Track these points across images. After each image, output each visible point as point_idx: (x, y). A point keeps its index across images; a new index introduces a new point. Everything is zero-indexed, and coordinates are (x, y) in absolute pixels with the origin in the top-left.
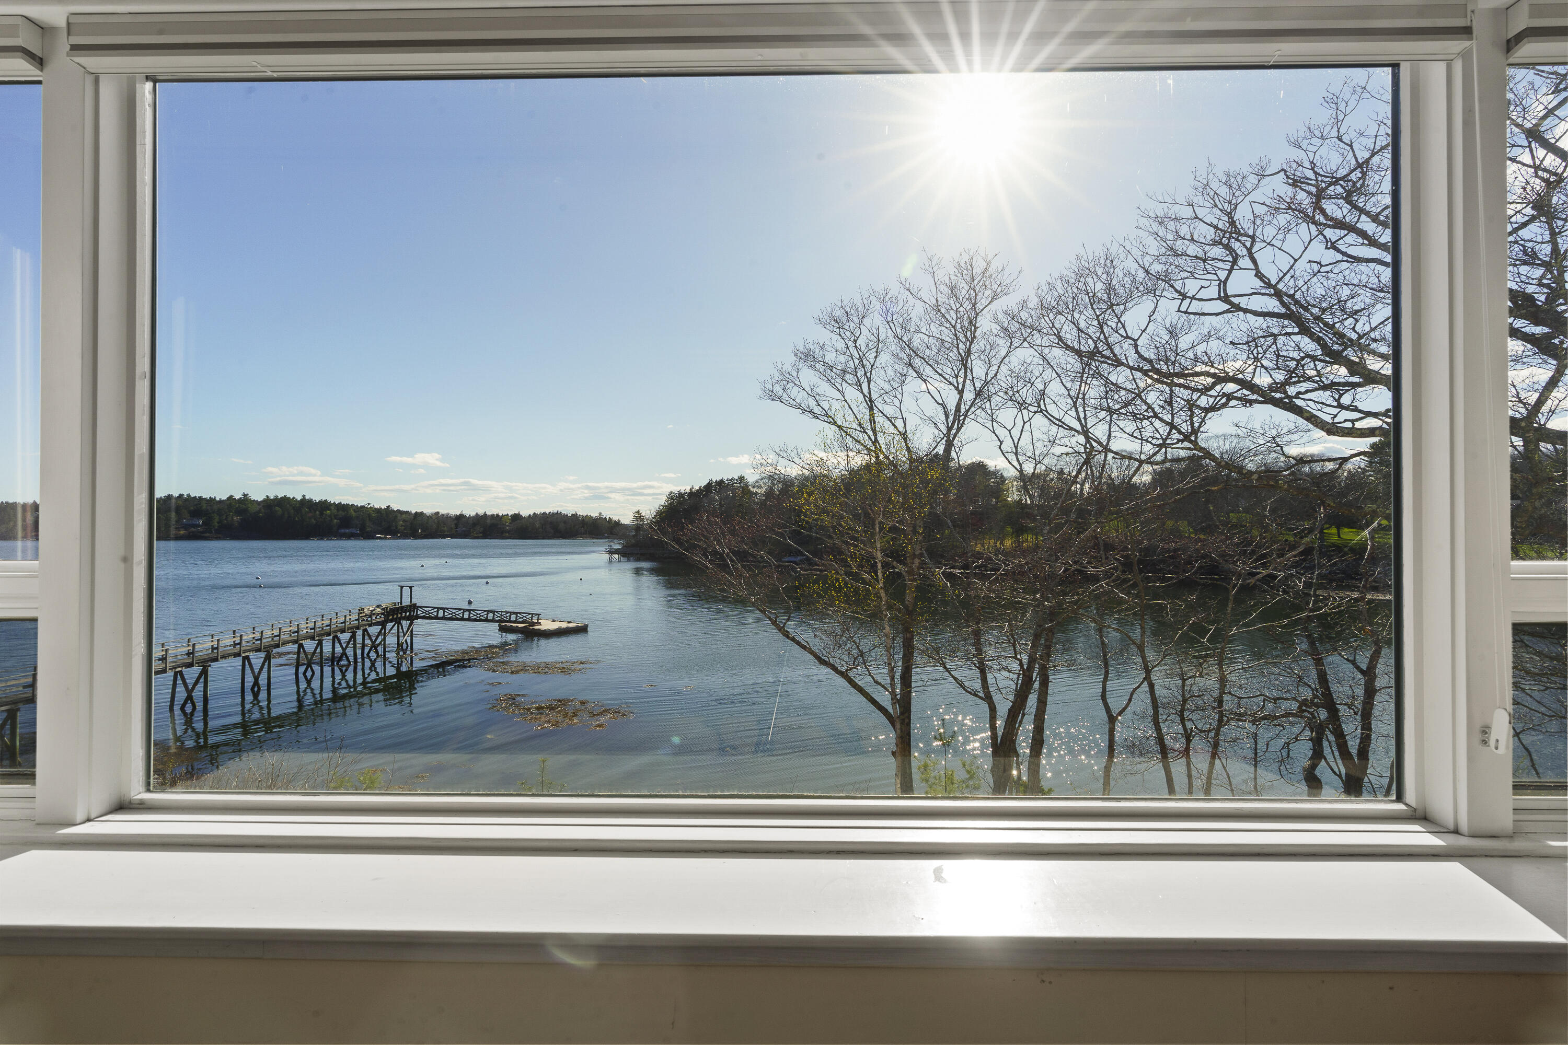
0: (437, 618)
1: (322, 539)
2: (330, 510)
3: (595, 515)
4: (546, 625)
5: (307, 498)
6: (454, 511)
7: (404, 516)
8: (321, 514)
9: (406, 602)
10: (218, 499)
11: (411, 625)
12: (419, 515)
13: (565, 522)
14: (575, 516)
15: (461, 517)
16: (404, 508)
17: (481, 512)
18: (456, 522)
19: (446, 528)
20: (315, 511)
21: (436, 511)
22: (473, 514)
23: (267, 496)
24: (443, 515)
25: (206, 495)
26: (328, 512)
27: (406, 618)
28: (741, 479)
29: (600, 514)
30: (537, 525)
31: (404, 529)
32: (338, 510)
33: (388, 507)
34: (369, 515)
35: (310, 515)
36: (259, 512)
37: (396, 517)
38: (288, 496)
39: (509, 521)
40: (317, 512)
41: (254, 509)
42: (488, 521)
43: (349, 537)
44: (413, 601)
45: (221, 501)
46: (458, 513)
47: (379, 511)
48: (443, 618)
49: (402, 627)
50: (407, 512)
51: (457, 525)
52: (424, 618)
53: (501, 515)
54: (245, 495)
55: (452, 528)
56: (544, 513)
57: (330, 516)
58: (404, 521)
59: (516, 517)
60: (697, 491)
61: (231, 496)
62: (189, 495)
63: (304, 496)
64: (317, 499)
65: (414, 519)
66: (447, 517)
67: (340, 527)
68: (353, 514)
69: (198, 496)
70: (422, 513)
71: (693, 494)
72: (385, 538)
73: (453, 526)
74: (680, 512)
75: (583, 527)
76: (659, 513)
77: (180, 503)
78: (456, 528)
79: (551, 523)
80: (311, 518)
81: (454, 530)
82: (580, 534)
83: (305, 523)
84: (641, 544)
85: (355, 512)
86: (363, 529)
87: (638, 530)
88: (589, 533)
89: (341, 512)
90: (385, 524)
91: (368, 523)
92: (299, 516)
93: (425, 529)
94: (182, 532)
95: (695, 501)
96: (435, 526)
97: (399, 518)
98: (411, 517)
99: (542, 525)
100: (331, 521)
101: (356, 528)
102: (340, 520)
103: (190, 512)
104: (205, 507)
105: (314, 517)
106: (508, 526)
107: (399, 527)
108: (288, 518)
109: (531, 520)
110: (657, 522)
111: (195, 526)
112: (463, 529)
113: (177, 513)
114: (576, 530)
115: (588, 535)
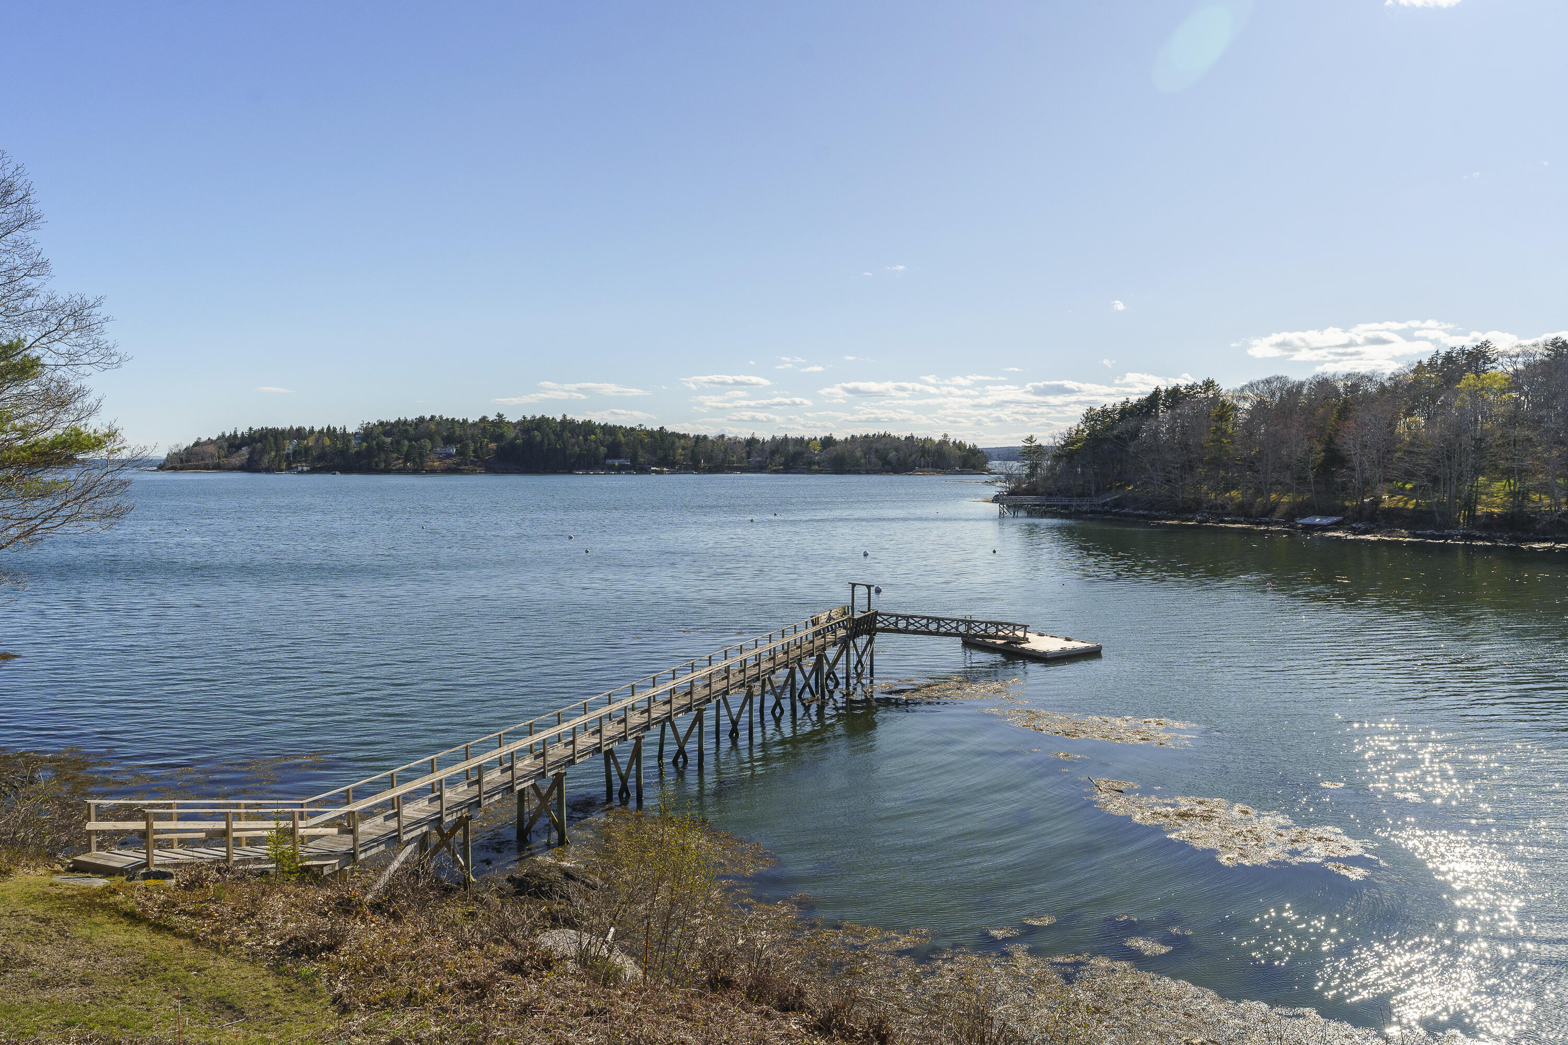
2: (595, 434)
5: (568, 418)
7: (683, 441)
8: (586, 440)
10: (470, 421)
12: (700, 440)
13: (897, 450)
14: (910, 439)
15: (753, 441)
17: (780, 435)
18: (748, 449)
19: (735, 458)
20: (578, 436)
22: (768, 438)
23: (524, 417)
24: (730, 439)
25: (459, 417)
26: (593, 436)
30: (858, 454)
31: (682, 459)
32: (604, 434)
33: (662, 428)
34: (641, 441)
35: (573, 440)
36: (516, 438)
37: (673, 443)
38: (547, 416)
39: (818, 448)
40: (581, 437)
41: (511, 434)
42: (791, 448)
43: (619, 470)
45: (474, 425)
46: (749, 437)
47: (651, 433)
50: (685, 436)
51: (749, 455)
53: (806, 438)
54: (500, 416)
55: (743, 459)
56: (867, 436)
57: (595, 442)
58: (684, 448)
59: (828, 442)
63: (564, 416)
64: (580, 419)
65: (695, 446)
66: (735, 442)
67: (607, 456)
68: (622, 439)
69: (450, 418)
70: (705, 437)
72: (661, 472)
73: (744, 455)
74: (1105, 440)
75: (923, 456)
76: (1070, 441)
77: (433, 427)
78: (749, 457)
79: (877, 451)
80: (573, 445)
81: (745, 460)
82: (920, 467)
83: (568, 452)
84: (1040, 490)
85: (624, 436)
86: (634, 459)
87: (1034, 467)
88: (932, 466)
89: (607, 437)
90: (660, 453)
91: (640, 452)
92: (560, 442)
93: (709, 459)
94: (436, 464)
95: (1132, 423)
96: (721, 456)
97: (677, 444)
98: (691, 443)
99: (865, 454)
100: (597, 448)
101: (626, 458)
102: (607, 446)
103: (443, 438)
104: (458, 432)
105: (577, 443)
106: (817, 455)
107: (678, 457)
108: (549, 444)
109: (849, 446)
110: (1066, 456)
111: (449, 456)
112: (757, 459)
113: (431, 440)
114: (913, 461)
115: (930, 469)
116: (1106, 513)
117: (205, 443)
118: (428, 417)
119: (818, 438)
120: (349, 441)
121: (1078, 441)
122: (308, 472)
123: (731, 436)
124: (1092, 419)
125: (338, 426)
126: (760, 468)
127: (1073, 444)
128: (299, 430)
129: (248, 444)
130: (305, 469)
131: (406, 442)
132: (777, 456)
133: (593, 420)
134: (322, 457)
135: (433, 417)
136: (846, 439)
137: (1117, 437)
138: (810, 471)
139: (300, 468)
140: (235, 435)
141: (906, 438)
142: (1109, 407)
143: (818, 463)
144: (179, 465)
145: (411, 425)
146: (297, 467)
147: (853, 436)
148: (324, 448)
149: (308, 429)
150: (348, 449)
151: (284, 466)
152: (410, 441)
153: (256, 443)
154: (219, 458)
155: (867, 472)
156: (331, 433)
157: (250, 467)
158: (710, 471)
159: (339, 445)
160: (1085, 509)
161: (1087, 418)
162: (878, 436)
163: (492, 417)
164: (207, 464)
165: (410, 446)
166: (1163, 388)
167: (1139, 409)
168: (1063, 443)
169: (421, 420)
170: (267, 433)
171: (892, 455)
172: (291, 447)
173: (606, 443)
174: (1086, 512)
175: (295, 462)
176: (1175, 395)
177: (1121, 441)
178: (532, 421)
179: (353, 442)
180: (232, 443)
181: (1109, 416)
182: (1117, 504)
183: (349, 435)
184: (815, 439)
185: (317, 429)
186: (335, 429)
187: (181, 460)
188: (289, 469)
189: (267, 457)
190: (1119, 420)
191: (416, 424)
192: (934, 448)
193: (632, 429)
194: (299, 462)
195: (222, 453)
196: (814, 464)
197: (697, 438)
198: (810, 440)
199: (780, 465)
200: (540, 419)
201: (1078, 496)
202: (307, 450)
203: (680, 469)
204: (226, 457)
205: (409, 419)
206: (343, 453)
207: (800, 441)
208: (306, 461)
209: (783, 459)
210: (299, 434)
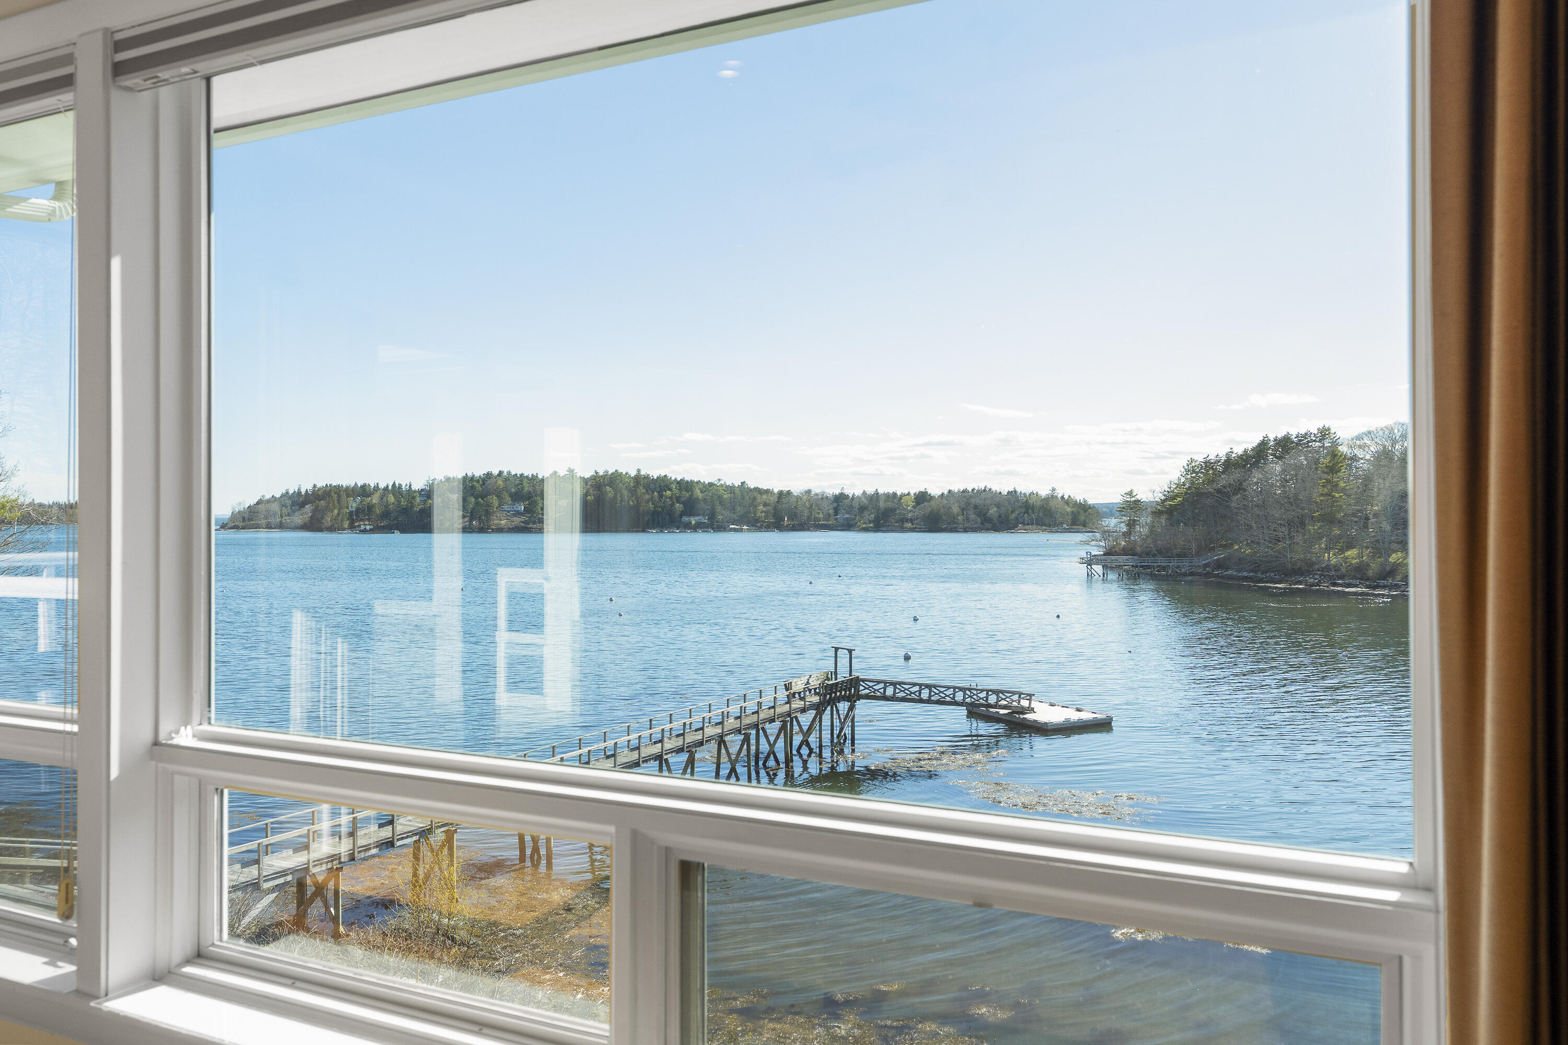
0: (885, 698)
1: (662, 532)
2: (670, 490)
3: (1044, 492)
4: (1043, 713)
5: (643, 473)
6: (832, 490)
7: (765, 497)
8: (661, 496)
9: (843, 675)
11: (851, 708)
12: (783, 495)
13: (998, 506)
14: (1013, 493)
15: (840, 498)
16: (764, 486)
17: (870, 490)
18: (835, 505)
19: (821, 516)
20: (653, 492)
21: (807, 489)
22: (858, 492)
23: (594, 472)
24: (817, 494)
25: (528, 472)
26: (669, 492)
27: (844, 698)
28: (1324, 433)
29: (1054, 490)
30: (956, 510)
31: (766, 517)
32: (680, 490)
33: (743, 483)
34: (720, 497)
35: (647, 497)
37: (755, 499)
38: (620, 471)
39: (911, 504)
40: (656, 493)
42: (882, 504)
43: (695, 528)
44: (855, 674)
46: (837, 492)
47: (731, 489)
48: (893, 699)
49: (838, 711)
50: (767, 492)
51: (836, 511)
52: (867, 697)
53: (899, 493)
54: (570, 470)
55: (829, 515)
56: (965, 491)
57: (671, 498)
58: (765, 505)
59: (922, 498)
60: (1241, 457)
61: (555, 472)
62: (509, 473)
63: (639, 470)
64: (655, 473)
65: (778, 502)
66: (824, 498)
67: (683, 514)
68: (700, 495)
69: (519, 473)
70: (789, 493)
71: (1230, 464)
72: (741, 530)
73: (831, 512)
74: (1208, 495)
75: (1027, 512)
76: (1170, 496)
77: (500, 483)
78: (836, 513)
79: (976, 507)
80: (648, 502)
81: (832, 518)
82: (1024, 524)
83: (641, 509)
84: (1138, 549)
85: (701, 492)
86: (712, 516)
87: (1131, 524)
88: (1037, 524)
89: (684, 493)
90: (740, 510)
91: (719, 509)
92: (634, 498)
93: (793, 515)
94: (503, 522)
95: (1237, 475)
96: (806, 513)
97: (758, 500)
98: (774, 499)
99: (963, 510)
100: (673, 505)
101: (704, 515)
102: (683, 503)
103: (511, 496)
104: (527, 488)
105: (652, 500)
106: (910, 511)
107: (759, 514)
108: (621, 501)
109: (945, 502)
110: (1166, 512)
111: (518, 513)
112: (843, 516)
113: (498, 496)
114: (1016, 518)
115: (1035, 527)
116: (1208, 575)
117: (268, 501)
118: (495, 472)
119: (912, 493)
120: (414, 498)
121: (1177, 496)
122: (371, 531)
123: (818, 491)
124: (1194, 471)
125: (404, 482)
126: (848, 526)
127: (1173, 498)
128: (364, 487)
129: (311, 502)
130: (368, 527)
131: (473, 499)
132: (866, 513)
133: (669, 475)
134: (386, 515)
135: (501, 473)
136: (943, 494)
137: (1219, 491)
138: (903, 530)
139: (362, 527)
140: (299, 493)
141: (1009, 492)
142: (1212, 457)
143: (911, 521)
144: (241, 524)
145: (478, 481)
146: (360, 526)
147: (950, 491)
148: (387, 506)
149: (372, 486)
150: (412, 507)
151: (346, 524)
152: (476, 498)
153: (320, 500)
154: (282, 516)
155: (965, 530)
156: (396, 490)
157: (313, 525)
158: (794, 529)
159: (403, 503)
160: (1183, 570)
161: (1187, 471)
162: (978, 491)
163: (562, 472)
164: (269, 523)
165: (477, 503)
166: (1272, 437)
167: (1245, 460)
168: (1163, 498)
169: (489, 475)
170: (331, 490)
171: (993, 511)
172: (354, 505)
173: (682, 499)
174: (1185, 574)
175: (357, 521)
176: (1285, 444)
177: (1223, 495)
178: (604, 477)
179: (418, 500)
180: (298, 501)
181: (1212, 468)
182: (1220, 565)
183: (415, 491)
184: (909, 494)
185: (382, 486)
186: (400, 485)
187: (244, 519)
188: (352, 527)
189: (330, 515)
190: (1223, 472)
191: (484, 480)
192: (1039, 504)
193: (711, 484)
194: (362, 520)
195: (285, 511)
196: (907, 520)
197: (781, 493)
198: (903, 495)
199: (870, 522)
200: (612, 474)
201: (1178, 556)
202: (370, 508)
203: (761, 527)
204: (289, 515)
205: (477, 475)
206: (406, 511)
207: (892, 497)
208: (369, 520)
209: (873, 516)
210: (364, 491)
